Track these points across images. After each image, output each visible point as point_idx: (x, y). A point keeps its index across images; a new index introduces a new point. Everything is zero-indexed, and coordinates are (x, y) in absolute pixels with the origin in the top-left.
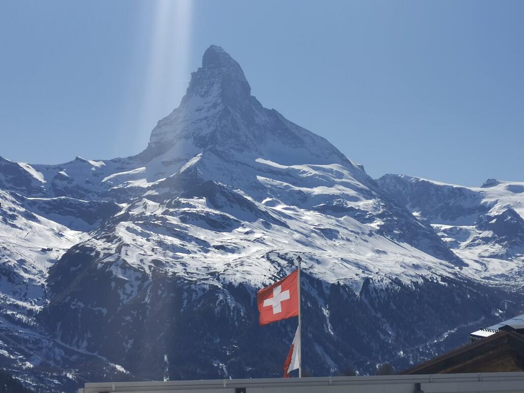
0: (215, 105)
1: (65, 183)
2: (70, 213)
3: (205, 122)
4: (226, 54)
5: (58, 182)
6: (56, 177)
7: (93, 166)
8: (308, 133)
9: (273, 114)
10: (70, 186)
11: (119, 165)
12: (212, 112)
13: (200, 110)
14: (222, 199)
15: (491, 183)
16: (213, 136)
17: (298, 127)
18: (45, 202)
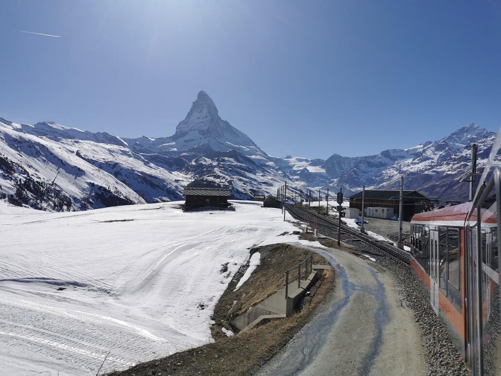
0: (206, 117)
1: (139, 147)
2: (161, 162)
3: (202, 124)
4: (207, 95)
5: (136, 146)
6: (135, 144)
7: (151, 140)
8: (240, 132)
9: (226, 122)
10: (142, 149)
11: (162, 141)
12: (205, 120)
13: (199, 118)
14: (241, 159)
15: (289, 157)
16: (208, 130)
17: (236, 129)
18: (148, 156)
